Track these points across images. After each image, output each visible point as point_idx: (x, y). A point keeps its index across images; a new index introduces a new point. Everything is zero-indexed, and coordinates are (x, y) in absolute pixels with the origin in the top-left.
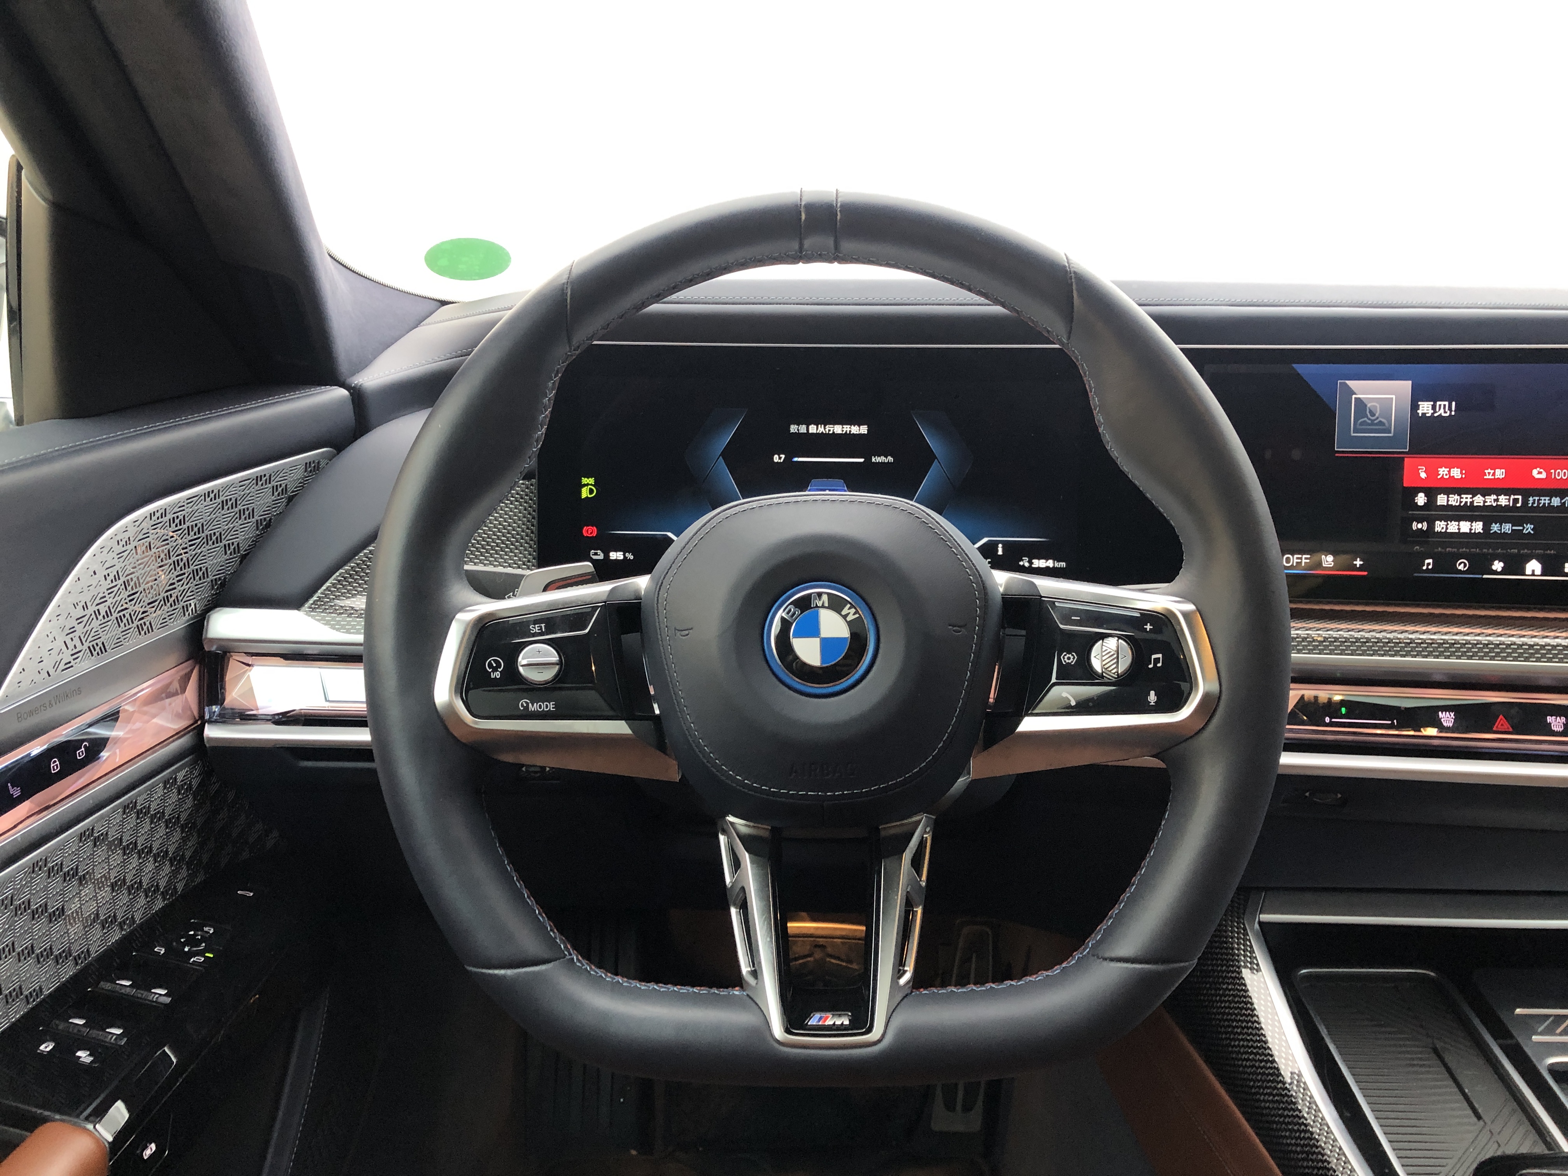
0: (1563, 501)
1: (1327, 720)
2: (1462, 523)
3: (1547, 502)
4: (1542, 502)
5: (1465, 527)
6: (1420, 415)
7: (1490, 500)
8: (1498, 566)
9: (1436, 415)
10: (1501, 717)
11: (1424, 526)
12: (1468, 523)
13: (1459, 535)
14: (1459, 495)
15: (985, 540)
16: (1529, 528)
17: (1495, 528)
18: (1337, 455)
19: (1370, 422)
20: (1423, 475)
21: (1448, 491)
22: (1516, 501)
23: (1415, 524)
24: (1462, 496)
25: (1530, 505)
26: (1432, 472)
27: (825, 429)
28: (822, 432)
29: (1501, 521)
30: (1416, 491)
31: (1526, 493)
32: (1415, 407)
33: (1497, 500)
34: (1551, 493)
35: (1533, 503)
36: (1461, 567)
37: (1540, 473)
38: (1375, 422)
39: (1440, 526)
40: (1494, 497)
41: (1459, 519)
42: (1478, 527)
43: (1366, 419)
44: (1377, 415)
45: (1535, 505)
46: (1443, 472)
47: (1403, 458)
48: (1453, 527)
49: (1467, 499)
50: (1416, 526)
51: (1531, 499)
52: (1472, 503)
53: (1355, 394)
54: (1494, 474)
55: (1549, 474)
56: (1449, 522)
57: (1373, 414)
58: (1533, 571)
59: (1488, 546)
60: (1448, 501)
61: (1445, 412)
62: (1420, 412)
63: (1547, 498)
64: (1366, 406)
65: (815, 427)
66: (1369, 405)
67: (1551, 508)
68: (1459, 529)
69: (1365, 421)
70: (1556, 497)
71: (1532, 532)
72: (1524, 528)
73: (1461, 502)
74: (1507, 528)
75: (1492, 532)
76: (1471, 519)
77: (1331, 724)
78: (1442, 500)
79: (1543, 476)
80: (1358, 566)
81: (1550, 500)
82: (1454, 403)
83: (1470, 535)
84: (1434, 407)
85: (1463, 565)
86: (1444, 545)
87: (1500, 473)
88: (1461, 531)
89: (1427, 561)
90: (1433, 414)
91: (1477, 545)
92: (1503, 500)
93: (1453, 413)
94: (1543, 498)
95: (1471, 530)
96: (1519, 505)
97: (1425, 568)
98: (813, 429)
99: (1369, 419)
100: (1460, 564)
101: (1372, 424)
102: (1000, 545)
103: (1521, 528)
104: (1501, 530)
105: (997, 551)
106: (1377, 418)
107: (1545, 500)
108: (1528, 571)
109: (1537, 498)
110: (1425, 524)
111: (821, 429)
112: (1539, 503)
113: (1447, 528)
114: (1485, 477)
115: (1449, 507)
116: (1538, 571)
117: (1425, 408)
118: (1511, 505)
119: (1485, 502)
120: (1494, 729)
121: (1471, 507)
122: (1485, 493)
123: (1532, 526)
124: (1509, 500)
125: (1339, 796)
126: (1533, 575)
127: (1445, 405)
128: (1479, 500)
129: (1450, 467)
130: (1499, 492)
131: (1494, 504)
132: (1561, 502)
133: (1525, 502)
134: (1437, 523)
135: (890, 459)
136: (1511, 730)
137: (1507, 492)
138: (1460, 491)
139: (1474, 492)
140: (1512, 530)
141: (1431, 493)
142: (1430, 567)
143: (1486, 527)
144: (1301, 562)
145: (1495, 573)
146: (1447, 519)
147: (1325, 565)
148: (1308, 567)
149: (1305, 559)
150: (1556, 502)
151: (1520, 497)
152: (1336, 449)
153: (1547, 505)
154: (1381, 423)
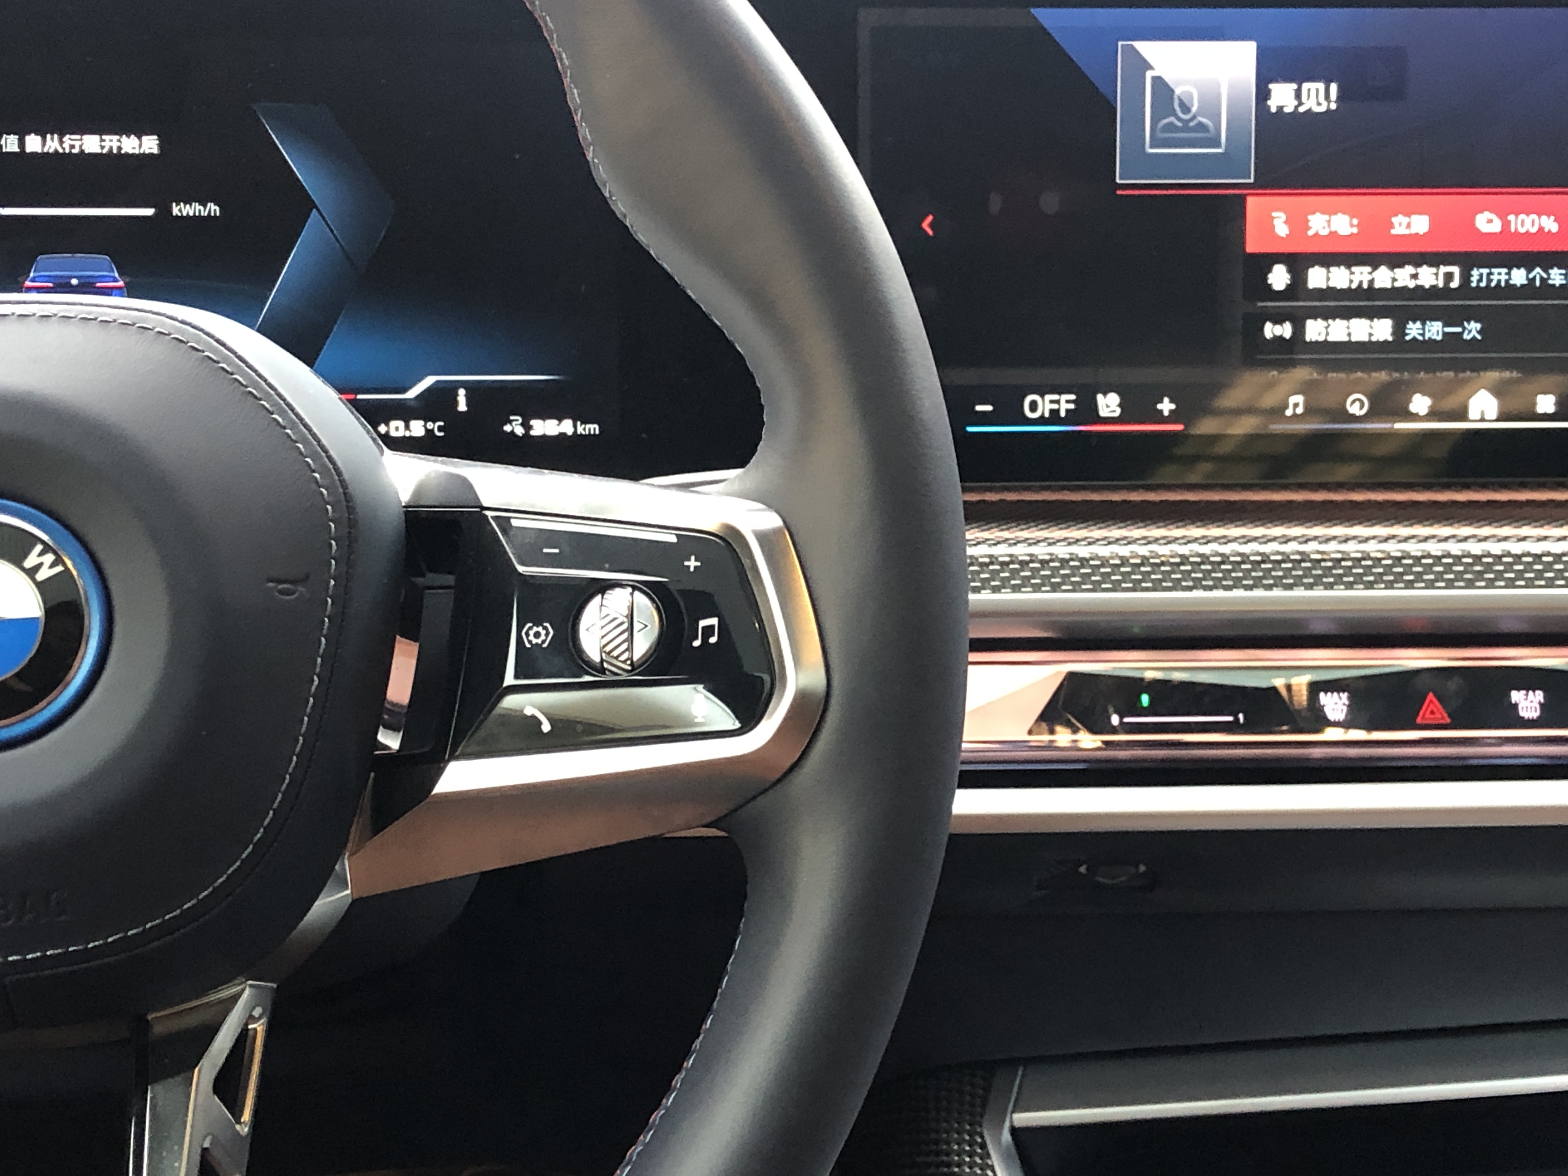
0: (1531, 276)
1: (1115, 720)
2: (1354, 323)
3: (1504, 278)
4: (1495, 278)
5: (1360, 330)
6: (1273, 110)
7: (1404, 277)
8: (1420, 404)
9: (1302, 109)
10: (1431, 696)
11: (1286, 330)
12: (1365, 323)
13: (1349, 345)
14: (1349, 267)
15: (429, 381)
16: (1472, 329)
17: (1413, 330)
18: (1119, 192)
19: (1179, 124)
20: (1281, 229)
21: (1328, 260)
22: (1449, 277)
23: (1268, 326)
24: (1354, 269)
25: (1474, 285)
26: (1298, 224)
27: (61, 142)
28: (56, 151)
29: (1424, 317)
30: (1267, 261)
31: (1467, 261)
32: (1263, 94)
33: (1414, 276)
34: (1510, 260)
35: (1480, 280)
36: (1354, 409)
37: (1490, 221)
38: (1192, 124)
39: (1315, 330)
40: (1409, 269)
41: (1347, 314)
42: (1383, 329)
43: (1172, 119)
44: (1194, 109)
45: (1483, 284)
46: (1317, 223)
47: (1244, 197)
48: (1338, 331)
49: (1361, 275)
50: (1270, 330)
51: (1475, 273)
52: (1371, 282)
53: (1151, 68)
54: (1409, 226)
55: (1506, 224)
56: (1330, 321)
57: (1186, 109)
58: (1483, 413)
59: (1402, 365)
60: (1328, 279)
61: (1319, 104)
62: (1273, 104)
63: (1504, 271)
64: (1173, 91)
65: (39, 138)
66: (1178, 91)
67: (1510, 290)
68: (1349, 335)
69: (1171, 123)
70: (1518, 267)
71: (1479, 337)
72: (1464, 329)
73: (1351, 281)
74: (1435, 330)
75: (1408, 338)
76: (1371, 314)
77: (1124, 729)
78: (1317, 277)
79: (1496, 227)
80: (1166, 413)
81: (1509, 274)
82: (1334, 87)
83: (1370, 346)
84: (1298, 94)
85: (1357, 404)
86: (1323, 366)
87: (1420, 224)
88: (1354, 339)
89: (1293, 400)
90: (1296, 107)
91: (1382, 365)
92: (1428, 277)
93: (1333, 106)
94: (1495, 271)
95: (1371, 335)
96: (1454, 285)
97: (1289, 412)
98: (33, 144)
99: (1179, 119)
100: (1354, 402)
101: (1186, 128)
102: (462, 392)
103: (1459, 330)
104: (1423, 335)
105: (456, 403)
106: (1194, 117)
107: (1499, 275)
108: (1473, 413)
109: (1485, 271)
110: (1288, 326)
111: (53, 144)
112: (1489, 281)
113: (1327, 334)
114: (1393, 232)
115: (1330, 293)
116: (1492, 413)
117: (1282, 95)
118: (1441, 285)
119: (1394, 280)
120: (1419, 720)
121: (1370, 292)
122: (1395, 260)
123: (1479, 326)
124: (1437, 274)
125: (1142, 868)
126: (1482, 420)
127: (1317, 90)
128: (1383, 277)
129: (1330, 213)
130: (1419, 259)
131: (1412, 284)
132: (1528, 279)
133: (1466, 277)
134: (1310, 323)
135: (213, 209)
136: (1447, 720)
137: (1434, 259)
138: (1350, 260)
139: (1373, 260)
140: (1445, 334)
141: (1298, 265)
142: (1300, 410)
143: (1399, 330)
144: (1058, 411)
145: (1414, 417)
146: (1328, 314)
147: (1103, 412)
148: (1072, 417)
149: (1065, 403)
150: (1519, 277)
151: (1455, 270)
152: (1118, 181)
153: (1503, 284)
154: (1202, 127)
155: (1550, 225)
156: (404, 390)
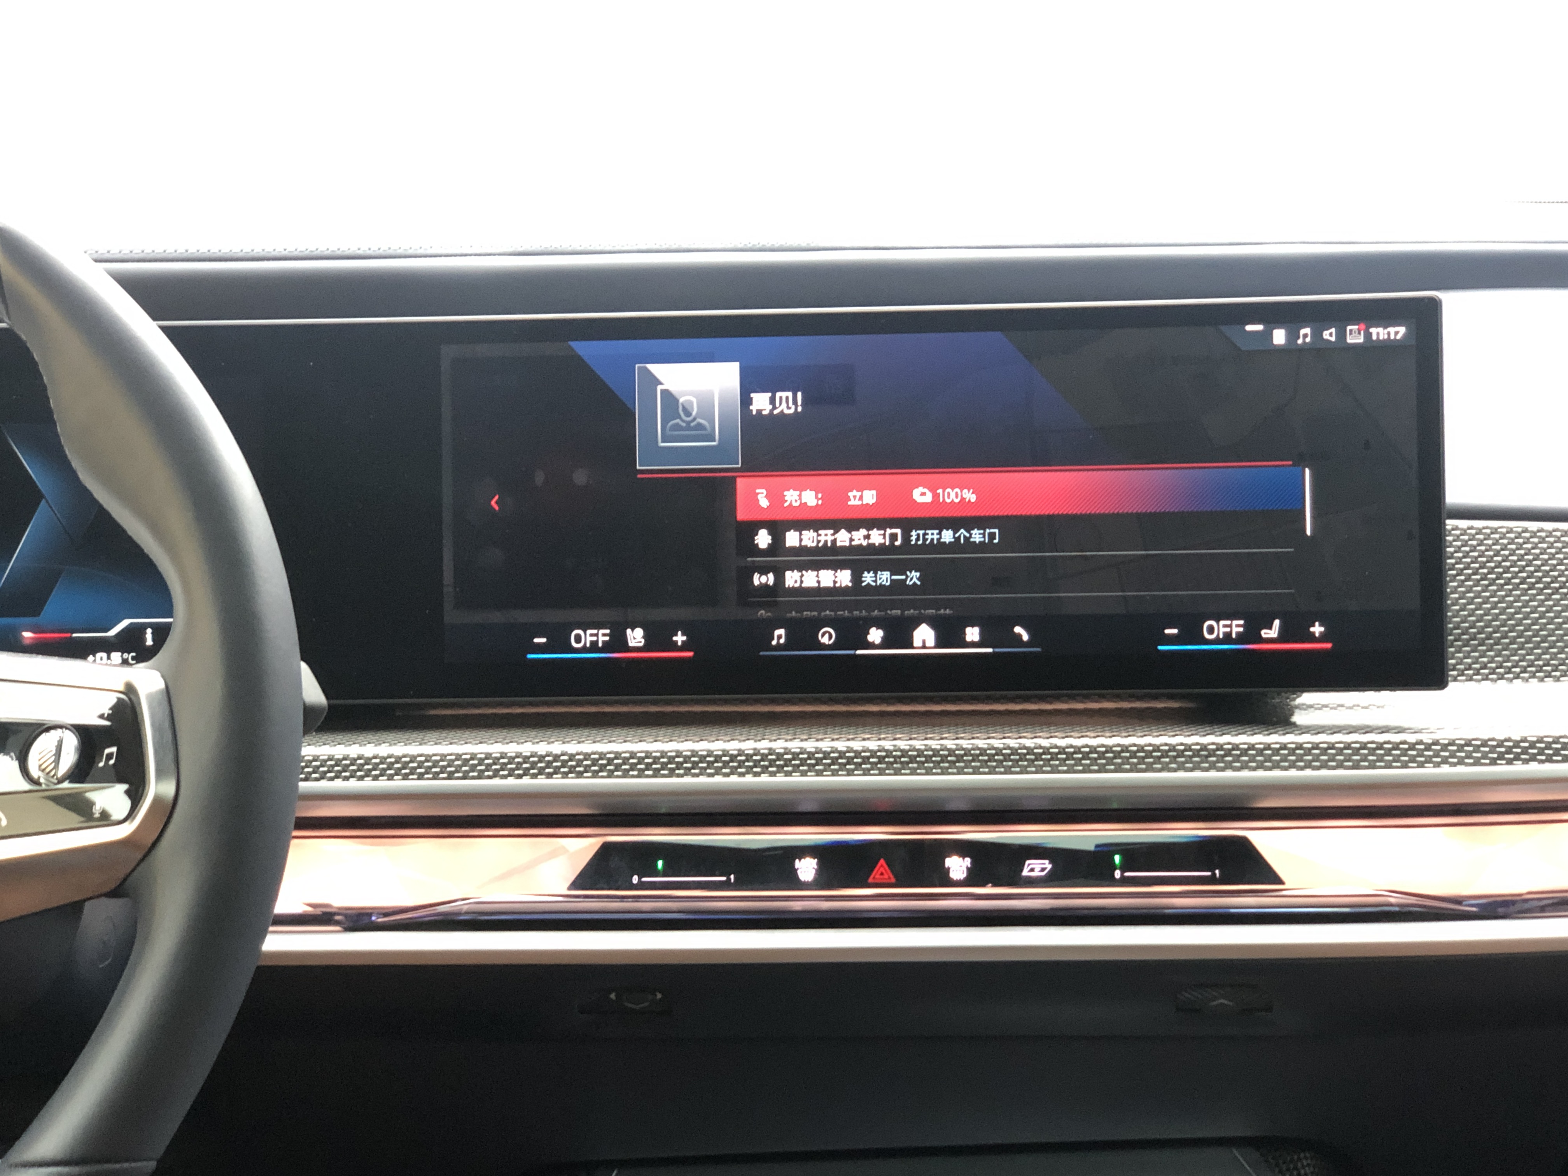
0: (957, 535)
1: (635, 880)
2: (823, 573)
3: (936, 537)
4: (929, 537)
5: (827, 578)
6: (754, 413)
7: (859, 537)
8: (875, 635)
9: (776, 412)
10: (882, 861)
11: (770, 579)
12: (830, 573)
13: (819, 591)
14: (816, 531)
15: (125, 623)
16: (914, 577)
17: (868, 578)
18: (639, 476)
19: (684, 425)
20: (764, 503)
21: (801, 525)
22: (894, 537)
23: (756, 576)
24: (820, 532)
25: (913, 543)
26: (776, 498)
29: (876, 568)
30: (753, 527)
31: (907, 525)
32: (746, 401)
33: (867, 537)
34: (940, 524)
35: (918, 539)
36: (825, 640)
37: (923, 494)
38: (692, 424)
39: (792, 579)
40: (863, 532)
41: (817, 566)
42: (844, 578)
43: (678, 421)
44: (694, 413)
45: (920, 542)
46: (791, 497)
47: (734, 478)
48: (810, 579)
49: (826, 536)
50: (758, 579)
51: (914, 533)
52: (834, 541)
53: (661, 384)
54: (861, 498)
55: (936, 496)
56: (804, 572)
57: (688, 413)
58: (924, 642)
59: (858, 605)
60: (801, 540)
61: (788, 408)
62: (754, 408)
63: (936, 532)
64: (678, 401)
66: (681, 400)
67: (941, 546)
68: (819, 582)
69: (677, 424)
70: (947, 530)
71: (918, 583)
72: (907, 577)
73: (819, 542)
74: (885, 578)
75: (864, 584)
76: (836, 566)
77: (642, 886)
78: (792, 539)
79: (928, 498)
80: (680, 644)
81: (940, 534)
82: (799, 394)
83: (834, 591)
84: (772, 401)
85: (827, 635)
86: (800, 607)
87: (870, 497)
88: (822, 585)
89: (778, 632)
90: (772, 411)
91: (843, 605)
92: (877, 537)
93: (800, 409)
94: (929, 532)
95: (835, 582)
96: (898, 543)
97: (774, 643)
99: (683, 421)
100: (823, 635)
101: (688, 427)
102: (149, 631)
103: (903, 577)
104: (875, 581)
105: (145, 640)
106: (694, 419)
107: (932, 535)
108: (917, 642)
109: (921, 532)
110: (771, 576)
112: (925, 540)
113: (802, 582)
114: (849, 503)
115: (802, 550)
116: (931, 642)
117: (761, 402)
118: (887, 543)
119: (851, 540)
120: (870, 880)
121: (834, 549)
122: (852, 525)
123: (918, 574)
124: (884, 535)
125: (659, 996)
126: (924, 647)
127: (787, 398)
128: (843, 538)
129: (801, 489)
130: (870, 524)
131: (865, 543)
132: (954, 537)
133: (906, 537)
134: (788, 574)
136: (893, 880)
137: (882, 524)
138: (816, 525)
139: (835, 525)
140: (892, 580)
141: (777, 529)
142: (782, 641)
143: (857, 578)
144: (597, 641)
145: (872, 646)
146: (802, 567)
147: (632, 643)
148: (607, 647)
149: (603, 636)
150: (948, 536)
151: (898, 531)
152: (638, 467)
153: (935, 542)
154: (700, 427)
155: (970, 496)
156: (107, 631)
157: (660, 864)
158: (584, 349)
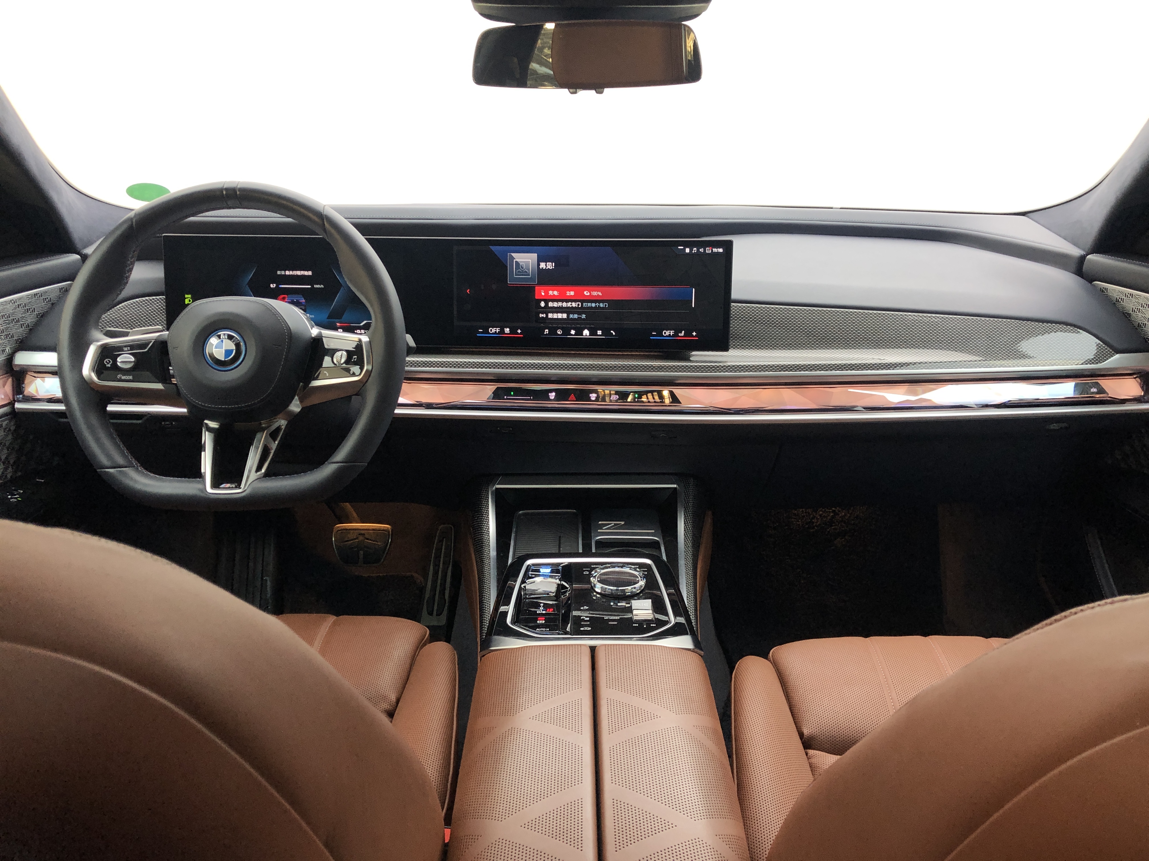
0: (596, 305)
1: (505, 397)
2: (559, 314)
5: (560, 316)
7: (569, 304)
8: (573, 332)
9: (547, 268)
10: (573, 394)
11: (544, 315)
12: (561, 314)
13: (558, 319)
15: (365, 322)
16: (584, 316)
17: (571, 316)
18: (508, 285)
20: (543, 294)
21: (553, 301)
22: (578, 305)
23: (540, 315)
24: (558, 303)
25: (584, 306)
26: (547, 293)
29: (573, 313)
30: (540, 301)
31: (582, 301)
32: (539, 265)
33: (571, 305)
34: (592, 301)
36: (559, 333)
37: (587, 293)
38: (523, 271)
39: (550, 316)
41: (557, 312)
42: (565, 316)
44: (524, 268)
45: (586, 306)
46: (551, 293)
47: (535, 287)
48: (555, 316)
49: (560, 304)
50: (541, 315)
51: (584, 304)
52: (562, 305)
53: (515, 259)
54: (570, 294)
55: (590, 294)
56: (554, 314)
57: (522, 268)
58: (586, 334)
59: (568, 324)
60: (553, 305)
61: (551, 267)
62: (541, 267)
66: (521, 264)
67: (592, 308)
68: (558, 317)
69: (519, 271)
70: (594, 303)
71: (585, 318)
73: (558, 305)
74: (576, 316)
75: (570, 318)
76: (562, 312)
77: (507, 399)
78: (550, 304)
79: (589, 294)
80: (519, 333)
81: (591, 304)
82: (553, 264)
83: (562, 319)
84: (546, 265)
85: (560, 331)
86: (552, 323)
87: (572, 293)
89: (546, 330)
91: (564, 323)
92: (574, 305)
93: (554, 268)
95: (562, 317)
96: (580, 306)
97: (545, 333)
98: (287, 273)
99: (521, 270)
103: (581, 316)
104: (573, 317)
107: (589, 304)
108: (584, 334)
109: (586, 304)
110: (545, 315)
111: (291, 273)
113: (553, 317)
114: (567, 295)
115: (553, 308)
116: (588, 334)
117: (543, 265)
119: (567, 305)
120: (569, 399)
121: (562, 308)
122: (567, 301)
124: (576, 304)
125: (511, 429)
126: (586, 336)
127: (550, 264)
128: (565, 305)
129: (553, 290)
130: (572, 301)
133: (582, 305)
134: (549, 314)
135: (322, 286)
136: (575, 399)
137: (575, 301)
138: (557, 301)
139: (562, 301)
140: (578, 317)
141: (546, 302)
142: (547, 333)
143: (568, 316)
144: (496, 331)
145: (572, 335)
146: (553, 312)
147: (506, 332)
148: (499, 333)
149: (498, 330)
150: (593, 305)
151: (580, 303)
152: (508, 283)
153: (590, 306)
154: (526, 272)
155: (600, 294)
156: (360, 324)
157: (512, 393)
158: (492, 248)
